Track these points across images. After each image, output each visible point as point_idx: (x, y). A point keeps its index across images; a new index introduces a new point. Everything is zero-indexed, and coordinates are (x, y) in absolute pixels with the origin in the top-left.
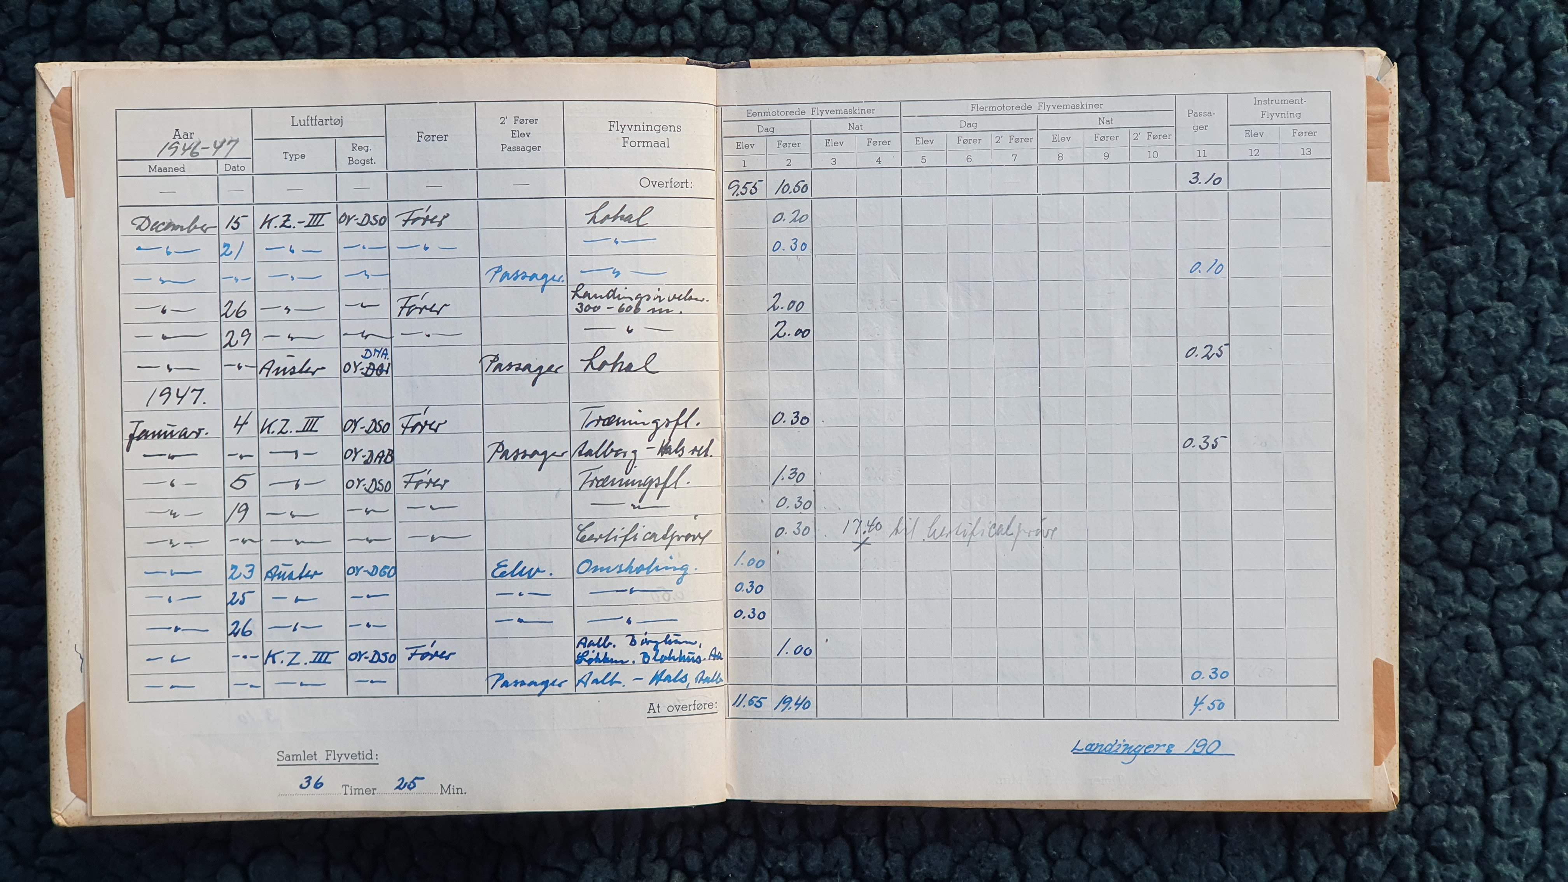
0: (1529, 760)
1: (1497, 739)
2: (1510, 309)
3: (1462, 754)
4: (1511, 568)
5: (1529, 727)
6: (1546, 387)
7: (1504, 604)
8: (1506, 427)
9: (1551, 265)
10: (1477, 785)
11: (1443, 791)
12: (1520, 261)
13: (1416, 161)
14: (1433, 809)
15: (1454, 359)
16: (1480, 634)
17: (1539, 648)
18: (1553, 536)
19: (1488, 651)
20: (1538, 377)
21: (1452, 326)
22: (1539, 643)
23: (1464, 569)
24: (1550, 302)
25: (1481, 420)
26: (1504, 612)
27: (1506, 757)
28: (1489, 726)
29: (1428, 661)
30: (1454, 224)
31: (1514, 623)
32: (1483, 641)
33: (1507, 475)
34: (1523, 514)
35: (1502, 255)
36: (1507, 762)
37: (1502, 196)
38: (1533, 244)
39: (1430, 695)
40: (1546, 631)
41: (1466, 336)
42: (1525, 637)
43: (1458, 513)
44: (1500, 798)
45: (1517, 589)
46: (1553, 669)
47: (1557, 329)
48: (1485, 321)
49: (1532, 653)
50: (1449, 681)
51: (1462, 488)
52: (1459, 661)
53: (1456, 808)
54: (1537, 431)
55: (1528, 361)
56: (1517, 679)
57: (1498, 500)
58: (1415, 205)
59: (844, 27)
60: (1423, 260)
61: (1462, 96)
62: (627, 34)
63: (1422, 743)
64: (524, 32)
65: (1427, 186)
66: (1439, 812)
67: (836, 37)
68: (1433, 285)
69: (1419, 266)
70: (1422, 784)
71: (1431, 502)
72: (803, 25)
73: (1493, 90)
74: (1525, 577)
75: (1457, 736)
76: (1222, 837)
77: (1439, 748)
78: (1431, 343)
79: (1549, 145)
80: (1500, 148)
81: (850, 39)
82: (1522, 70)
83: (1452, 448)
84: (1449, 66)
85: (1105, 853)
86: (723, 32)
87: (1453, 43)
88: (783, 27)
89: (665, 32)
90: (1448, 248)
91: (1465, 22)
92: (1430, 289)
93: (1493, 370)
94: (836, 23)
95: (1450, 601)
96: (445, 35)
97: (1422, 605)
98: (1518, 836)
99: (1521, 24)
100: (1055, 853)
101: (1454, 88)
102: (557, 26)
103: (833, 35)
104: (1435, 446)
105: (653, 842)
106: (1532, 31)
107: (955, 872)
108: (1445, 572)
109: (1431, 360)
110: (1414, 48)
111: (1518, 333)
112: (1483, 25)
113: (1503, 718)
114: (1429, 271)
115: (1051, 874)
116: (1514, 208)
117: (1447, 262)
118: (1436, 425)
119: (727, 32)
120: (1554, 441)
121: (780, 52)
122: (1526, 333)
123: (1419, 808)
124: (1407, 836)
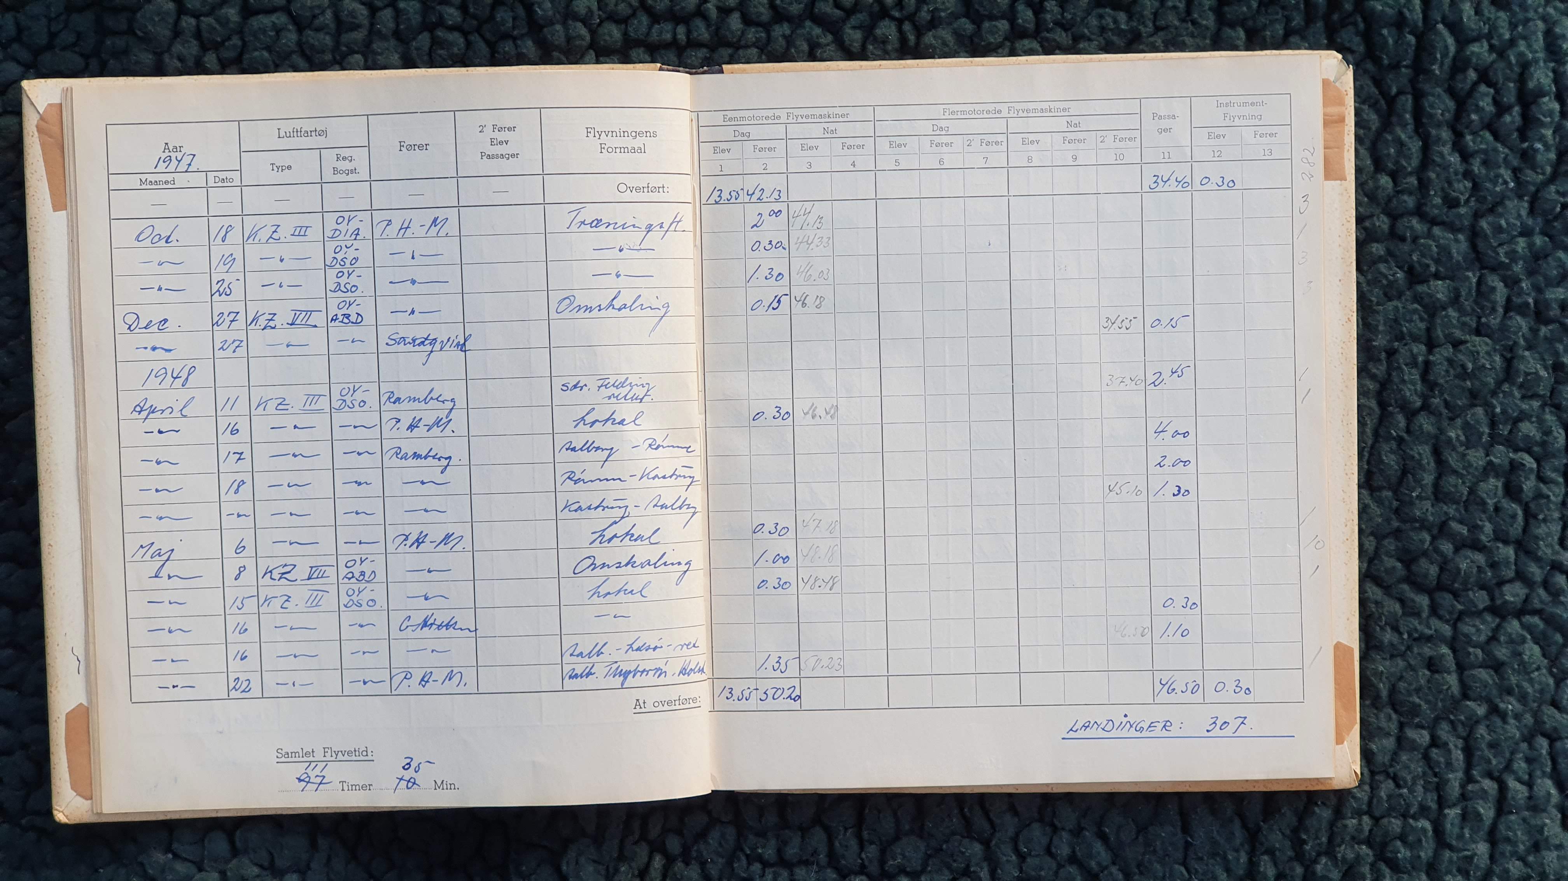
0: (1482, 777)
1: (1452, 756)
2: (1487, 344)
3: (1420, 770)
4: (1474, 593)
5: (1484, 746)
6: (1516, 421)
7: (1466, 628)
8: (1477, 458)
9: (1529, 304)
10: (1432, 800)
11: (1400, 804)
12: (1498, 299)
13: (1405, 197)
14: (1390, 822)
15: (1432, 390)
16: (1443, 655)
17: (1496, 671)
18: (1516, 564)
19: (1449, 673)
20: (1510, 411)
21: (1431, 358)
22: (1497, 667)
23: (1430, 592)
24: (1525, 339)
25: (1454, 449)
26: (1466, 636)
27: (1460, 774)
28: (1448, 744)
29: (1392, 679)
30: (1439, 259)
31: (1475, 647)
32: (1445, 663)
33: (1477, 504)
34: (1489, 542)
35: (1482, 292)
36: (1461, 779)
37: (1486, 235)
38: (1512, 283)
39: (1391, 712)
40: (1504, 654)
41: (1444, 368)
42: (1484, 659)
43: (1428, 538)
44: (1453, 813)
45: (1479, 614)
46: (1510, 692)
47: (1529, 366)
48: (1464, 354)
49: (1491, 676)
50: (1411, 699)
51: (1432, 514)
52: (1422, 682)
53: (1411, 821)
54: (1506, 462)
55: (1501, 395)
56: (1474, 701)
57: (1466, 528)
58: (1403, 239)
59: (858, 35)
60: (1408, 293)
61: (1453, 137)
62: (644, 30)
63: (1382, 759)
64: (541, 22)
65: (1415, 222)
66: (1395, 824)
67: (850, 45)
68: (1416, 317)
69: (1403, 298)
70: (1381, 797)
71: (1403, 527)
72: (817, 31)
73: (1481, 133)
74: (1488, 603)
75: (1416, 753)
76: (1187, 842)
77: (1398, 763)
78: (1410, 373)
79: (1532, 189)
80: (1487, 189)
81: (864, 47)
82: (1511, 115)
83: (1424, 475)
84: (1442, 107)
85: (1074, 852)
86: (739, 33)
87: (1446, 86)
88: (798, 32)
89: (681, 30)
90: (1432, 283)
91: (1459, 65)
92: (1411, 321)
93: (1469, 403)
94: (850, 31)
95: (1416, 623)
96: (464, 20)
97: (1389, 625)
98: (1468, 850)
99: (1512, 70)
100: (1026, 850)
101: (1445, 128)
102: (576, 17)
103: (847, 43)
104: (1409, 472)
105: (636, 825)
106: (1522, 79)
107: (928, 865)
108: (1412, 595)
109: (1409, 389)
110: (1409, 89)
111: (1493, 368)
112: (1476, 70)
113: (1459, 737)
114: (1412, 304)
115: (1021, 871)
116: (1496, 248)
117: (1430, 296)
118: (1411, 453)
119: (743, 33)
120: (1520, 473)
121: (794, 57)
122: (1501, 368)
123: (1376, 820)
124: (1364, 847)
